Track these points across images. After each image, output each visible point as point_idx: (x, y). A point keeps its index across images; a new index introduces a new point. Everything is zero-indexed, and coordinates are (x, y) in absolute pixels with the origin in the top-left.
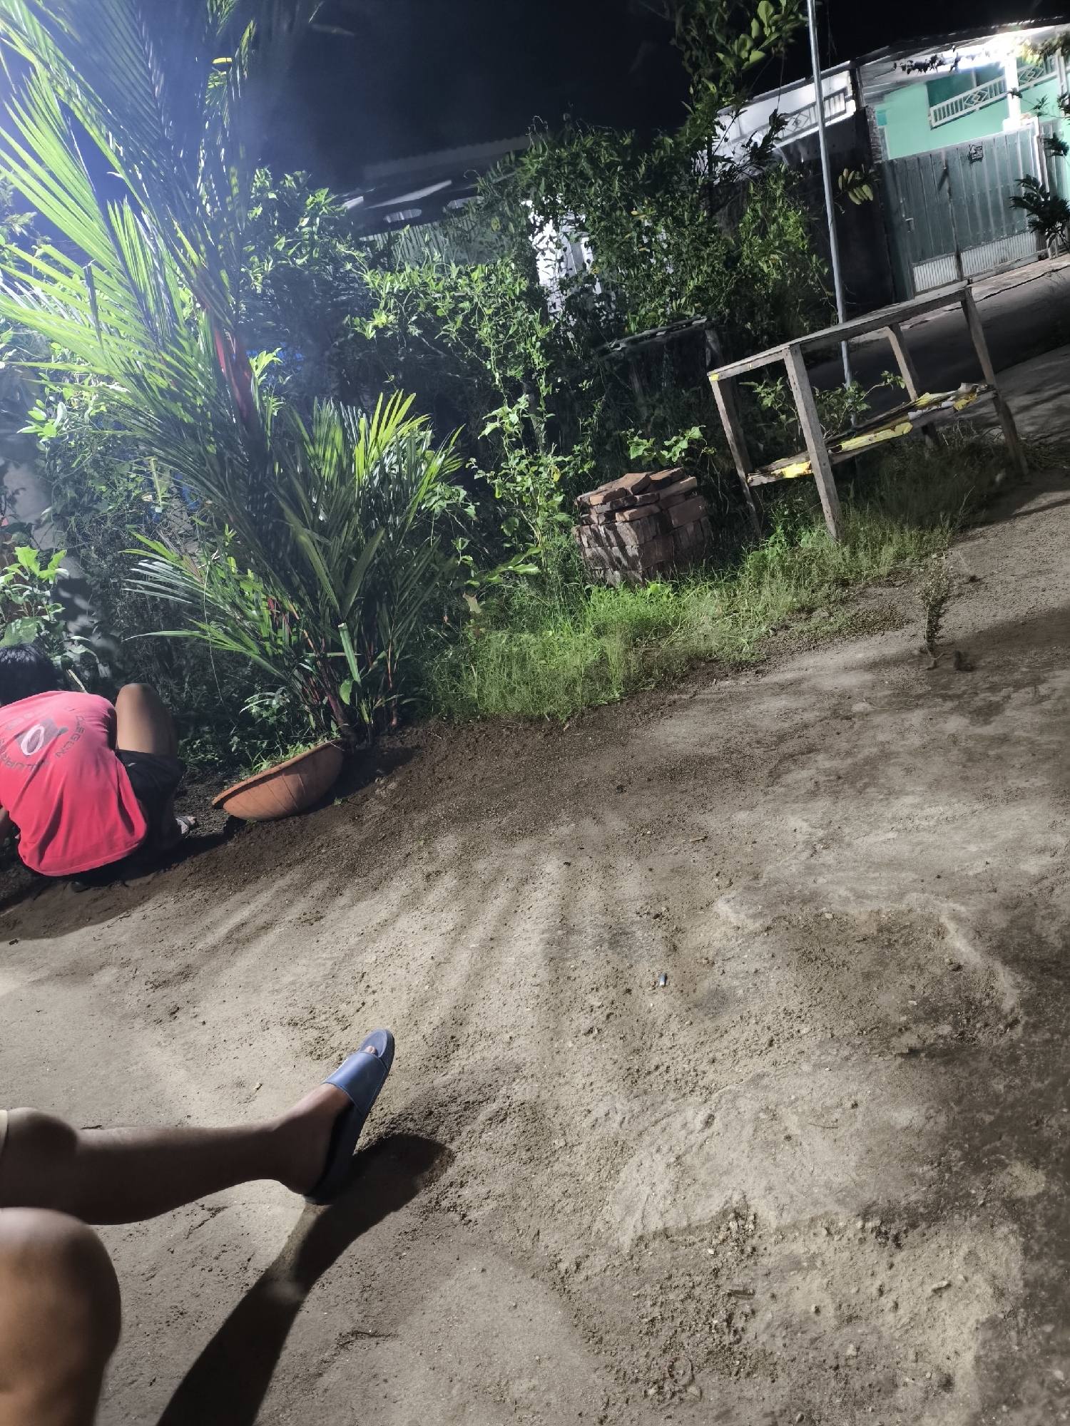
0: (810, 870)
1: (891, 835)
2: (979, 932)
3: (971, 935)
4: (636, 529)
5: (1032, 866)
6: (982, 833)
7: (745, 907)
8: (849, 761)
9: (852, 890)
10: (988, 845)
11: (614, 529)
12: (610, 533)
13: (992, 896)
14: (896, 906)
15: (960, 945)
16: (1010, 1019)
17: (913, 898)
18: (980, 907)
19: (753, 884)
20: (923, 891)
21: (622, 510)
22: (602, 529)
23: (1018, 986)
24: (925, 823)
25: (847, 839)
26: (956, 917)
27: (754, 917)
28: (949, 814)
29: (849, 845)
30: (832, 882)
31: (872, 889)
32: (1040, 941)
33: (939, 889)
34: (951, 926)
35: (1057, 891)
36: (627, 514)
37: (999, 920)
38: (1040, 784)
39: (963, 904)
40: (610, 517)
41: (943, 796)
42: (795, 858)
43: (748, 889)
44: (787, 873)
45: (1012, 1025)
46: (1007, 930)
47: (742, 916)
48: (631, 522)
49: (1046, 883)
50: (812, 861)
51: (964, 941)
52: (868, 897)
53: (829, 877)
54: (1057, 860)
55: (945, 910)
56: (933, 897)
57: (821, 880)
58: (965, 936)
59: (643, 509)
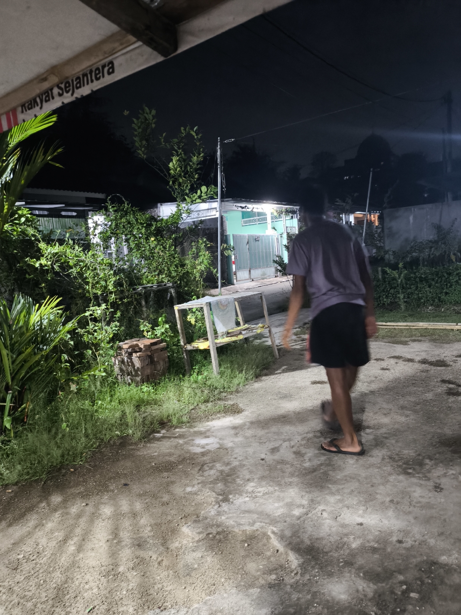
0: (219, 514)
1: (247, 499)
2: (282, 537)
3: (279, 539)
4: (141, 361)
5: (297, 512)
6: (279, 499)
7: (195, 529)
8: (229, 467)
9: (236, 522)
10: (281, 504)
11: (131, 359)
12: (129, 360)
13: (285, 524)
14: (252, 528)
15: (276, 543)
16: (295, 572)
17: (257, 525)
18: (281, 528)
19: (197, 519)
20: (261, 522)
21: (136, 352)
22: (126, 359)
23: (297, 559)
24: (258, 494)
25: (231, 500)
26: (273, 532)
27: (199, 533)
28: (267, 491)
29: (232, 502)
30: (227, 518)
31: (243, 521)
32: (302, 542)
33: (267, 521)
34: (272, 536)
35: (306, 522)
36: (138, 354)
37: (288, 533)
38: (296, 480)
39: (275, 527)
40: (130, 354)
41: (264, 483)
42: (213, 508)
43: (195, 521)
44: (210, 514)
45: (296, 574)
46: (291, 537)
47: (194, 533)
48: (139, 357)
49: (302, 519)
50: (219, 509)
51: (277, 542)
52: (242, 525)
53: (227, 516)
54: (305, 510)
55: (270, 530)
56: (264, 524)
57: (223, 518)
58: (277, 539)
59: (144, 353)
